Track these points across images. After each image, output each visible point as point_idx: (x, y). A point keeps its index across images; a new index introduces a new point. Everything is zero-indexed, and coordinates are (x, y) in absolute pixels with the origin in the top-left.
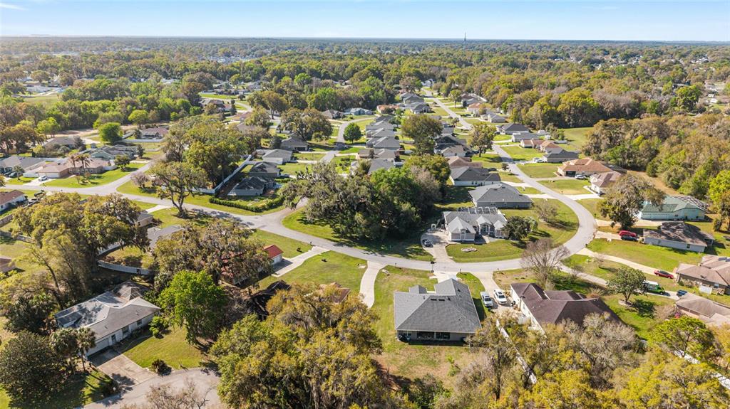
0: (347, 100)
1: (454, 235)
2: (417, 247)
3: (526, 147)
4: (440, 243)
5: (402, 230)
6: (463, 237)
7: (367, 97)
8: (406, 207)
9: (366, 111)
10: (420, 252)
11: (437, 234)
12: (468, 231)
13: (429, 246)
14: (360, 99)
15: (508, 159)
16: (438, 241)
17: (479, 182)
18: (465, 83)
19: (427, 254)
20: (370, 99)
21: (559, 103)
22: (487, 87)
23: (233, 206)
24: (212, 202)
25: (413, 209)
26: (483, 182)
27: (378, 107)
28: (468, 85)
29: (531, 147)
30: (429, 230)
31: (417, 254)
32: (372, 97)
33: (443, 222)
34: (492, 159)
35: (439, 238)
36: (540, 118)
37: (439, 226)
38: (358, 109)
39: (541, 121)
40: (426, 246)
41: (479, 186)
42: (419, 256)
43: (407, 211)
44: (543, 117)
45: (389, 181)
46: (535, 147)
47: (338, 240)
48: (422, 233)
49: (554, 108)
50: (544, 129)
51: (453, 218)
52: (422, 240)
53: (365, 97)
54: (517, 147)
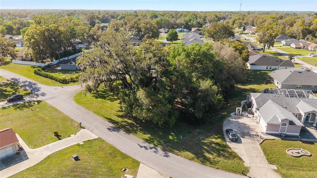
0: (175, 25)
1: (270, 126)
2: (219, 141)
3: (297, 48)
4: (250, 136)
5: (199, 115)
6: (283, 130)
7: (187, 23)
8: (206, 84)
9: (185, 30)
10: (222, 151)
11: (244, 120)
12: (291, 123)
13: (236, 140)
14: (182, 24)
15: (287, 54)
16: (246, 132)
17: (273, 67)
18: (243, 20)
19: (233, 156)
20: (188, 25)
21: (310, 24)
22: (257, 20)
23: (47, 77)
24: (36, 73)
25: (215, 88)
26: (277, 67)
27: (192, 29)
28: (245, 21)
29: (300, 48)
30: (232, 114)
31: (219, 155)
32: (189, 23)
33: (250, 105)
34: (273, 54)
35: (248, 128)
36: (301, 32)
37: (244, 109)
38: (181, 29)
39: (301, 34)
40: (232, 141)
41: (273, 70)
42: (221, 159)
43: (207, 90)
44: (303, 31)
45: (188, 55)
46: (303, 48)
47: (120, 120)
48: (224, 117)
49: (307, 27)
50: (303, 38)
51: (264, 101)
52: (225, 129)
53: (186, 23)
54: (289, 48)
